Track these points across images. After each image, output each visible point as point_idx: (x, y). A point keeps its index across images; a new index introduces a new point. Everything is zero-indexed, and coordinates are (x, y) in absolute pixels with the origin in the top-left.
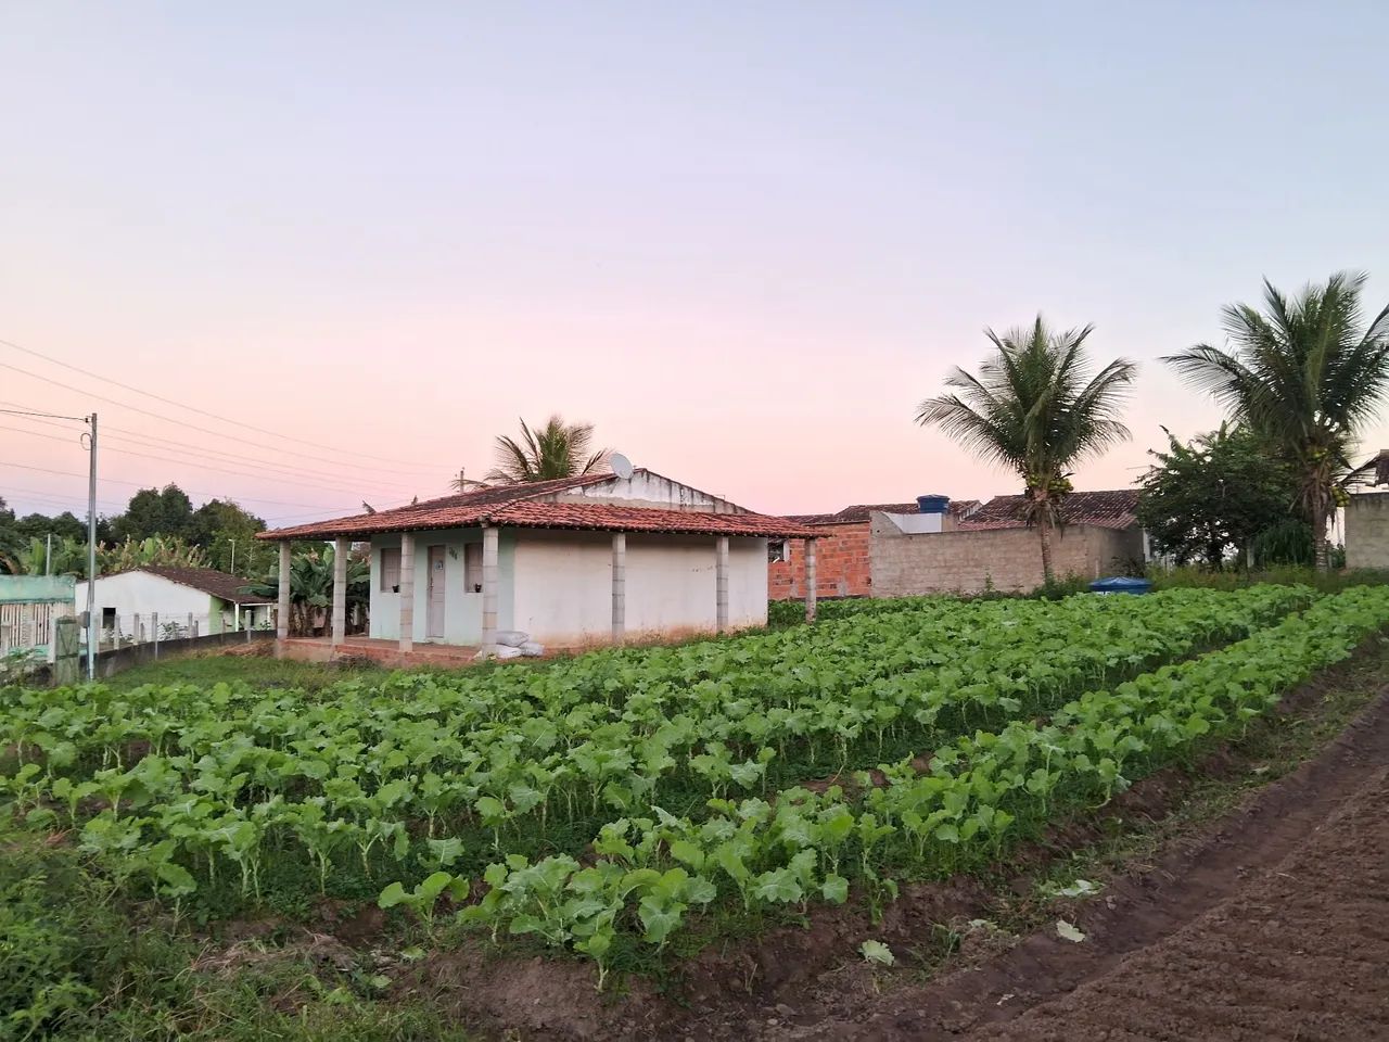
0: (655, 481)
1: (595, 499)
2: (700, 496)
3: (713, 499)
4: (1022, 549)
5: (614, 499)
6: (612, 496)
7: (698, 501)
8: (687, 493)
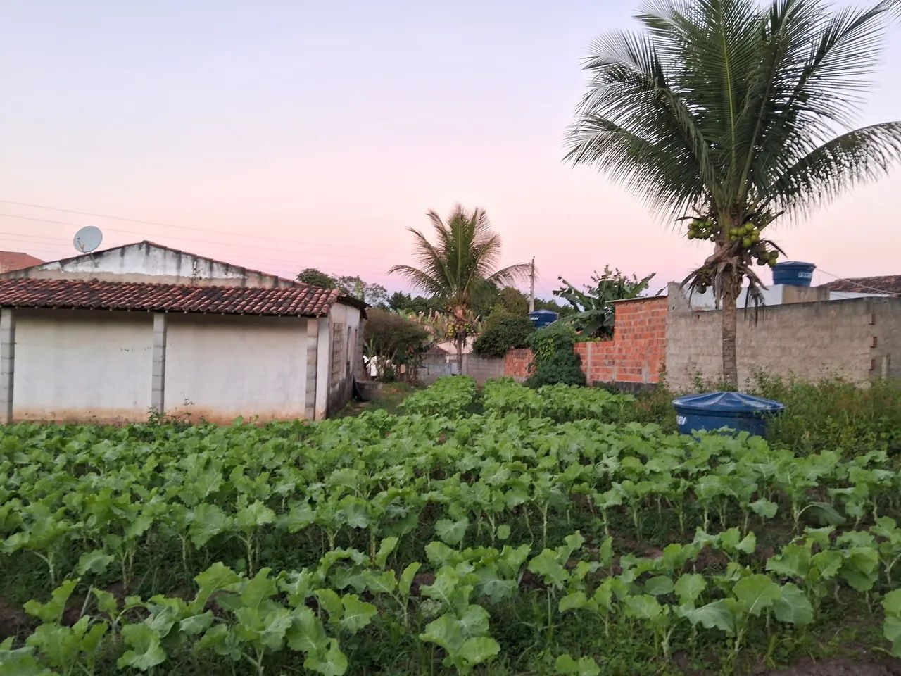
0: (158, 254)
1: (77, 274)
2: (222, 269)
3: (243, 271)
4: (799, 335)
5: (99, 274)
6: (97, 270)
7: (219, 274)
8: (203, 266)
